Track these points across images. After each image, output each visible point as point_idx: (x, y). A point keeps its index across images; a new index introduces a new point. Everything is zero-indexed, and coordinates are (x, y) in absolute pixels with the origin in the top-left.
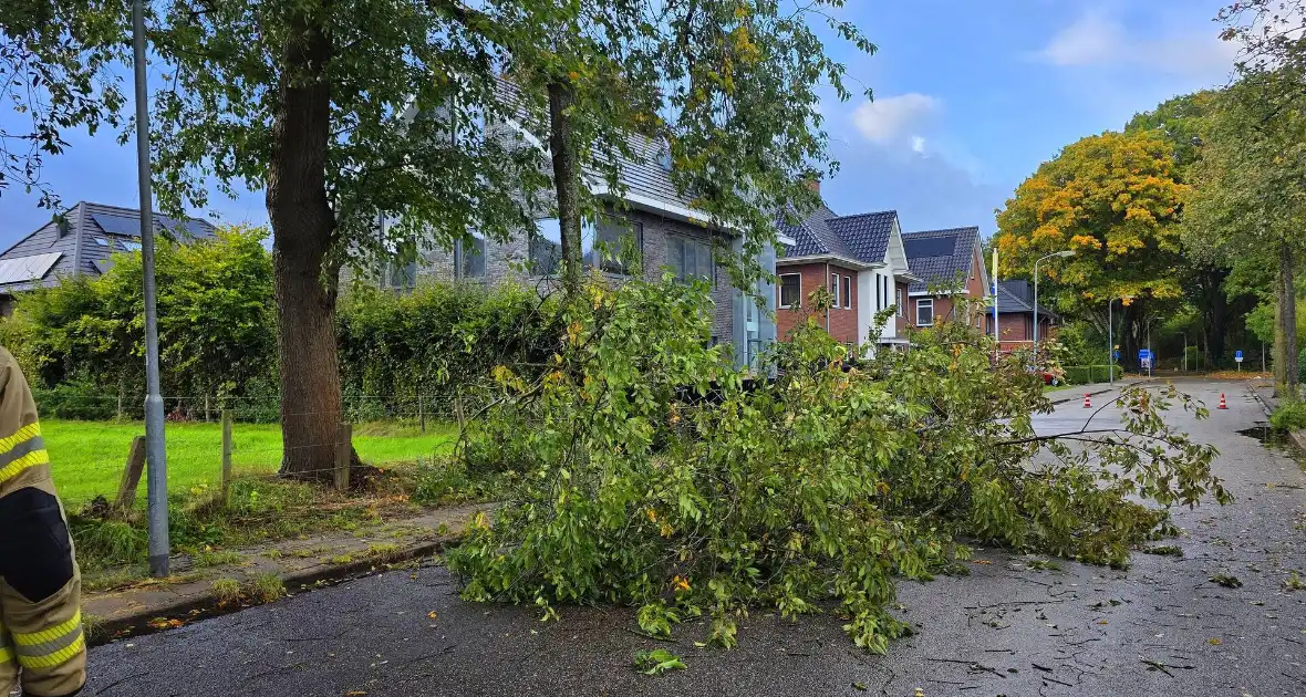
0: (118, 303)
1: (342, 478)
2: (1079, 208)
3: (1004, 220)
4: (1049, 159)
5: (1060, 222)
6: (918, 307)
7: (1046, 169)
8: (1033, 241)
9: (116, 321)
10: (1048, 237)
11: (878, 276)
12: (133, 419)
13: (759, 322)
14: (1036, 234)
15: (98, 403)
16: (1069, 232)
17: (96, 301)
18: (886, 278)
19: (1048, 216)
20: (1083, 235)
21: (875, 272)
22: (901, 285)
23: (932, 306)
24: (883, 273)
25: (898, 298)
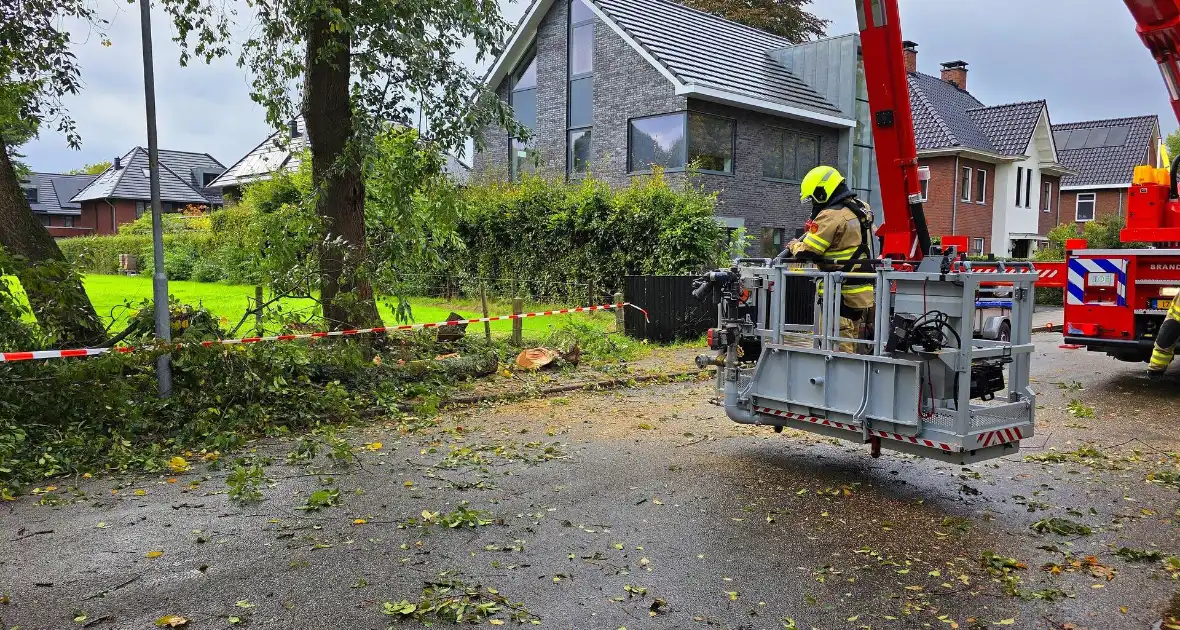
6: (1078, 201)
11: (1020, 169)
18: (1029, 171)
21: (1017, 165)
22: (1049, 179)
23: (1094, 201)
24: (1025, 165)
25: (1047, 192)
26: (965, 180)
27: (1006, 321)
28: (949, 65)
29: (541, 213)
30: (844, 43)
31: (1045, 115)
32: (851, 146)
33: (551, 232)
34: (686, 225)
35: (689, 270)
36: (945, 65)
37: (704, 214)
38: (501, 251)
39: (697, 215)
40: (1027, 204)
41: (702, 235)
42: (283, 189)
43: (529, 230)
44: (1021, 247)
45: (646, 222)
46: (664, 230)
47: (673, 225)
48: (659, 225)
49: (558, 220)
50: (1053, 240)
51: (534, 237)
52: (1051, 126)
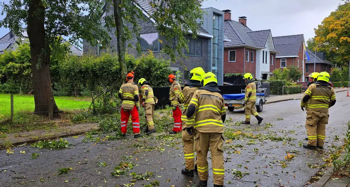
0: (20, 59)
1: (51, 114)
2: (343, 27)
3: (317, 32)
4: (334, 11)
5: (337, 32)
6: (281, 61)
7: (333, 14)
8: (327, 39)
9: (19, 64)
10: (332, 38)
11: (263, 51)
12: (25, 94)
13: (218, 67)
14: (328, 37)
15: (15, 89)
16: (340, 36)
17: (14, 58)
18: (266, 52)
19: (333, 30)
20: (344, 37)
21: (262, 50)
22: (272, 54)
23: (286, 61)
24: (265, 50)
25: (272, 59)
26: (247, 54)
27: (261, 100)
28: (241, 18)
29: (109, 66)
30: (209, 10)
31: (270, 34)
32: (212, 44)
33: (113, 72)
34: (161, 70)
35: (162, 85)
36: (240, 18)
37: (167, 67)
38: (95, 80)
39: (164, 67)
40: (266, 62)
41: (166, 74)
42: (9, 57)
43: (105, 72)
44: (265, 76)
45: (147, 69)
46: (154, 72)
47: (156, 70)
48: (152, 70)
49: (116, 68)
50: (274, 74)
51: (107, 74)
52: (272, 38)
